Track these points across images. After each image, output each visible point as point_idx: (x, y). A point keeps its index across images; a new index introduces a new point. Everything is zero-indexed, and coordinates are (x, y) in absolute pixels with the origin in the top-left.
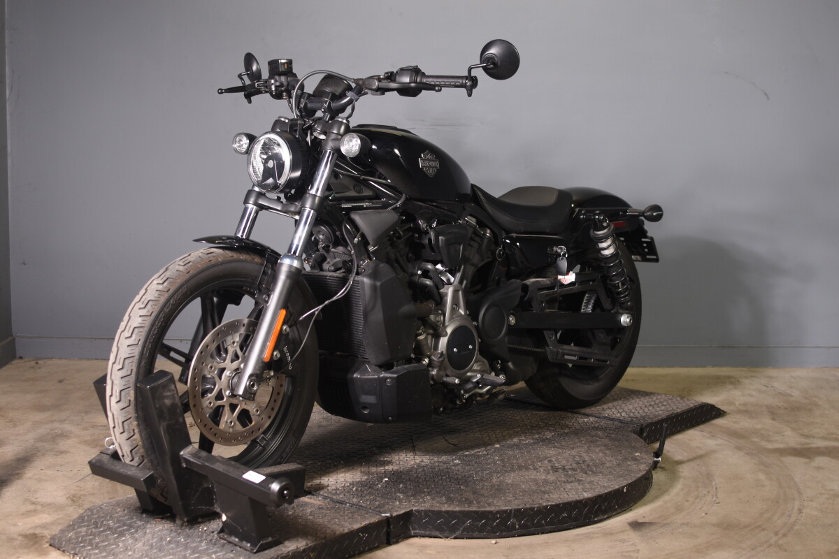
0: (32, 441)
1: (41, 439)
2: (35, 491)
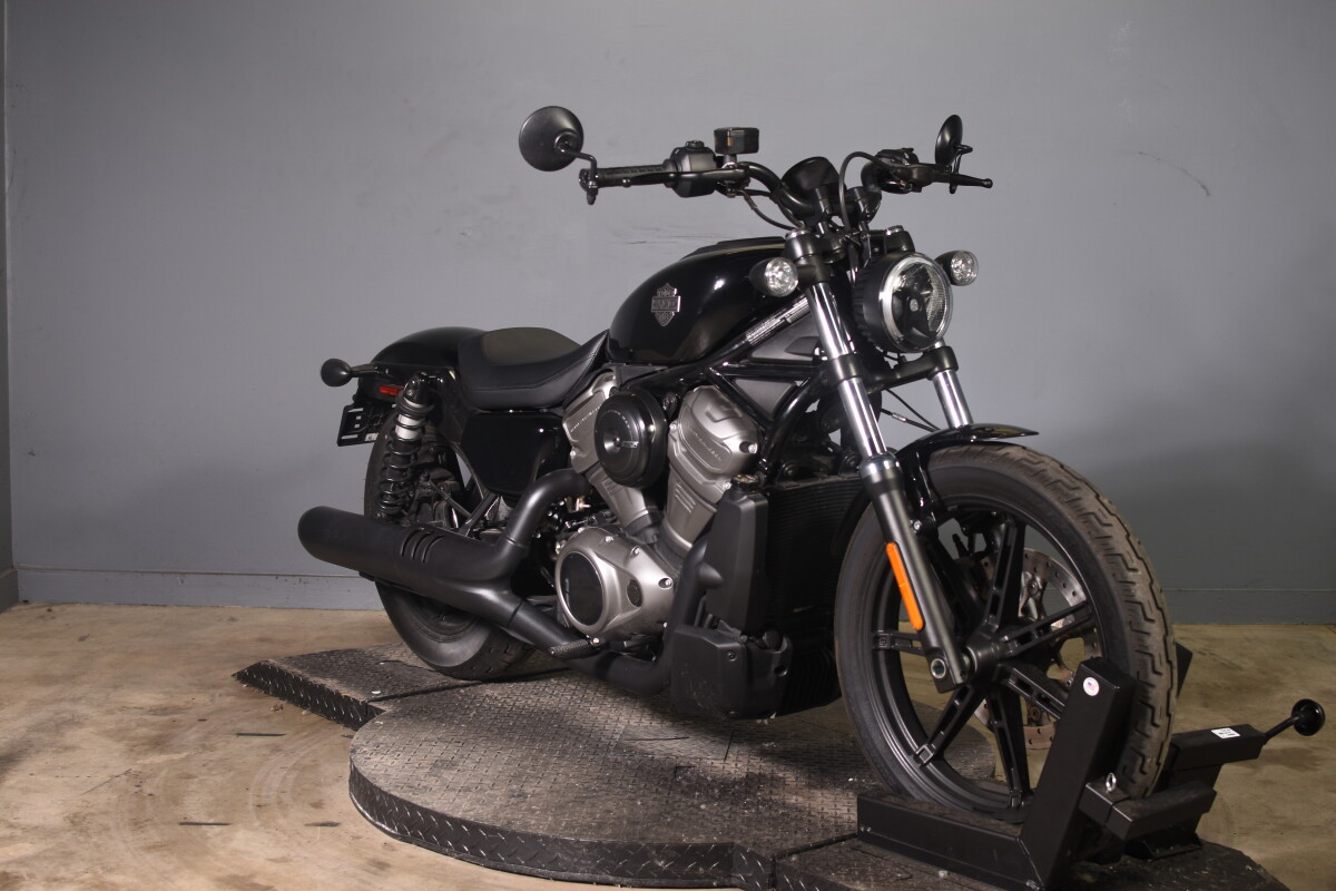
0: (23, 730)
1: (38, 728)
2: (17, 808)
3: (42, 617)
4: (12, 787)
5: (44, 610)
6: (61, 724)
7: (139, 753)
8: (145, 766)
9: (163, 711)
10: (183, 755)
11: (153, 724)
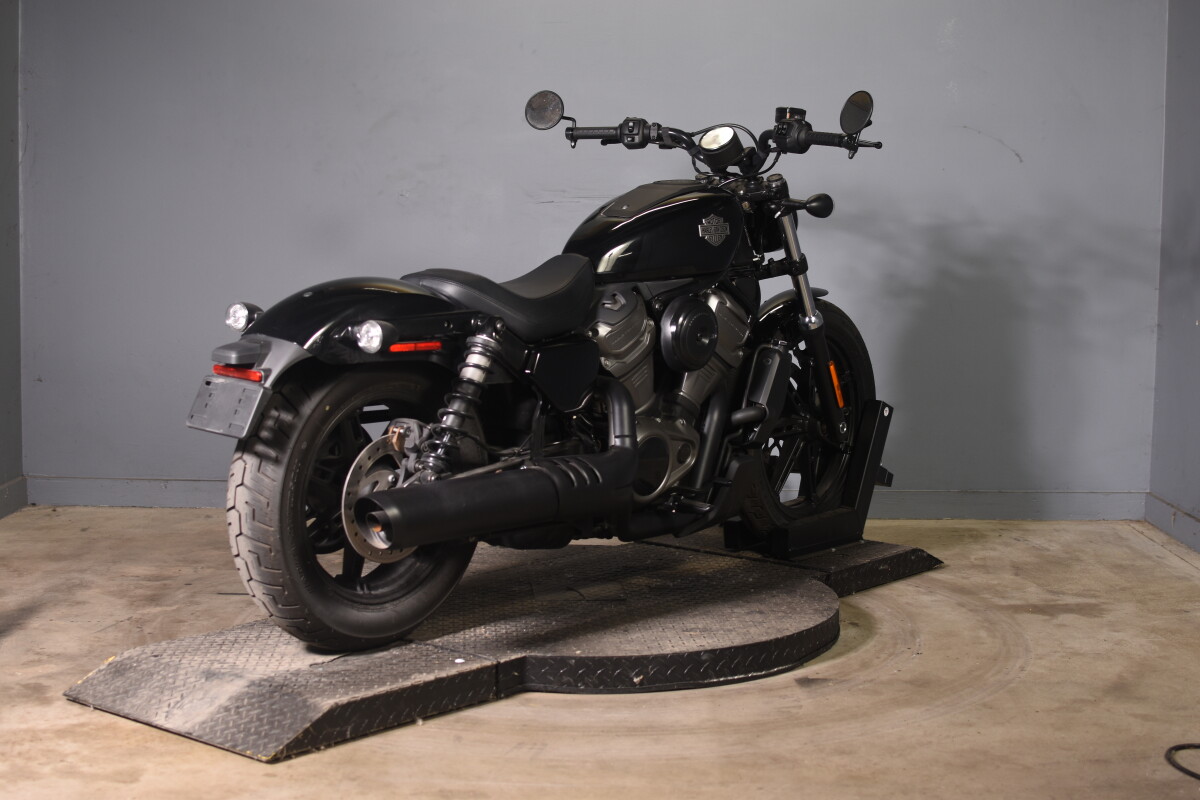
0: (41, 591)
1: (53, 589)
2: (41, 642)
3: (49, 515)
4: (35, 629)
5: (49, 511)
6: (71, 588)
7: (138, 606)
8: (143, 615)
9: (156, 578)
10: (174, 607)
11: (148, 587)
